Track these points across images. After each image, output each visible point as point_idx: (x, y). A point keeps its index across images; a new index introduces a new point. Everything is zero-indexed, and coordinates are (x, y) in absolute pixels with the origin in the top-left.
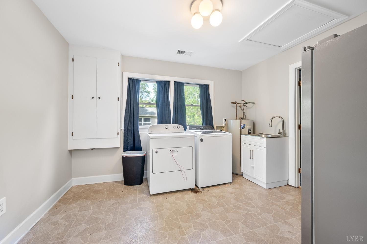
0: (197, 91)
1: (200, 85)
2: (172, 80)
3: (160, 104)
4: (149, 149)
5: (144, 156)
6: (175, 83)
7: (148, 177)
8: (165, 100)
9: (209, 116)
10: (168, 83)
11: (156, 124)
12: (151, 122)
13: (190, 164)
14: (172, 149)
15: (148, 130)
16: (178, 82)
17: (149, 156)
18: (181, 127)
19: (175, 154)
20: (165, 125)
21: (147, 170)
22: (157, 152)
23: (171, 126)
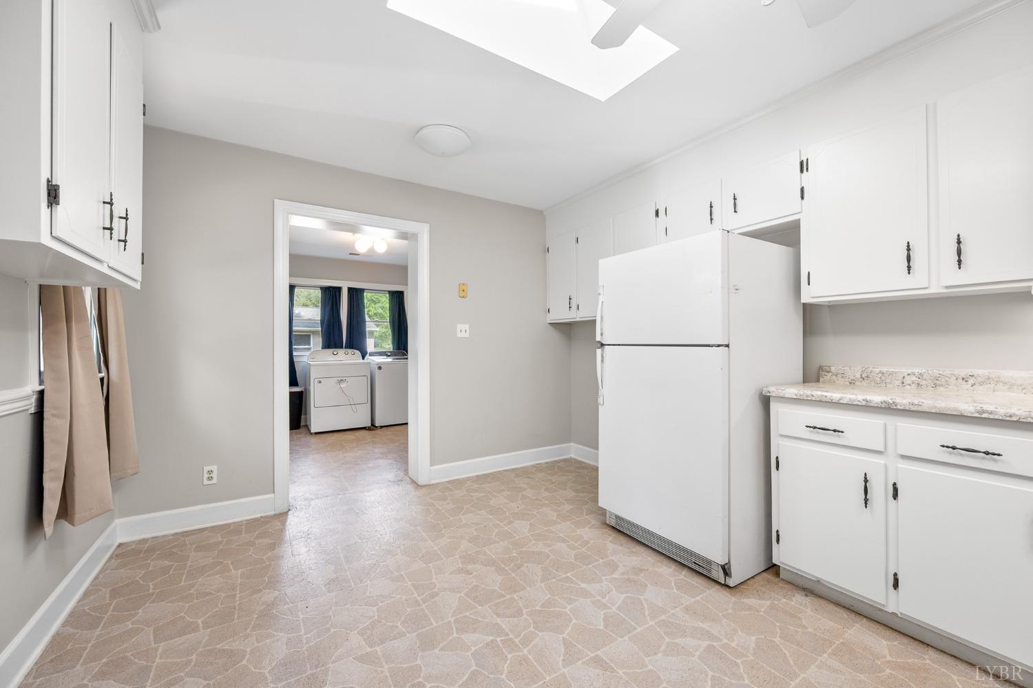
0: (385, 301)
1: (389, 292)
2: (345, 286)
3: (325, 321)
4: (310, 385)
5: (302, 392)
6: (350, 289)
7: (308, 424)
8: (333, 315)
9: (403, 337)
10: (339, 289)
11: (320, 349)
12: (312, 346)
13: (364, 396)
14: (339, 379)
15: (307, 357)
16: (354, 289)
17: (310, 391)
18: (357, 352)
19: (343, 385)
20: (333, 350)
21: (306, 414)
22: (320, 382)
23: (341, 352)
